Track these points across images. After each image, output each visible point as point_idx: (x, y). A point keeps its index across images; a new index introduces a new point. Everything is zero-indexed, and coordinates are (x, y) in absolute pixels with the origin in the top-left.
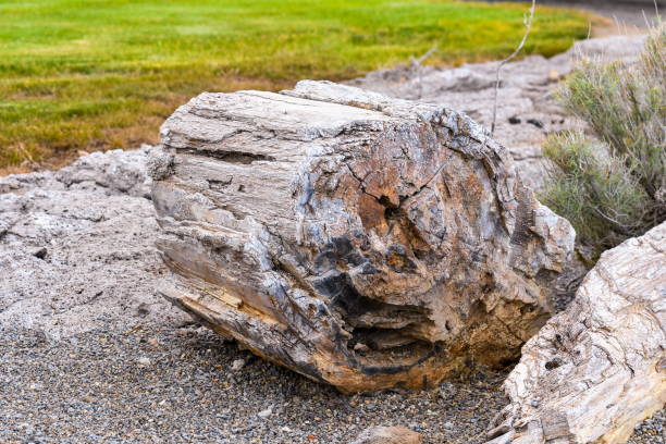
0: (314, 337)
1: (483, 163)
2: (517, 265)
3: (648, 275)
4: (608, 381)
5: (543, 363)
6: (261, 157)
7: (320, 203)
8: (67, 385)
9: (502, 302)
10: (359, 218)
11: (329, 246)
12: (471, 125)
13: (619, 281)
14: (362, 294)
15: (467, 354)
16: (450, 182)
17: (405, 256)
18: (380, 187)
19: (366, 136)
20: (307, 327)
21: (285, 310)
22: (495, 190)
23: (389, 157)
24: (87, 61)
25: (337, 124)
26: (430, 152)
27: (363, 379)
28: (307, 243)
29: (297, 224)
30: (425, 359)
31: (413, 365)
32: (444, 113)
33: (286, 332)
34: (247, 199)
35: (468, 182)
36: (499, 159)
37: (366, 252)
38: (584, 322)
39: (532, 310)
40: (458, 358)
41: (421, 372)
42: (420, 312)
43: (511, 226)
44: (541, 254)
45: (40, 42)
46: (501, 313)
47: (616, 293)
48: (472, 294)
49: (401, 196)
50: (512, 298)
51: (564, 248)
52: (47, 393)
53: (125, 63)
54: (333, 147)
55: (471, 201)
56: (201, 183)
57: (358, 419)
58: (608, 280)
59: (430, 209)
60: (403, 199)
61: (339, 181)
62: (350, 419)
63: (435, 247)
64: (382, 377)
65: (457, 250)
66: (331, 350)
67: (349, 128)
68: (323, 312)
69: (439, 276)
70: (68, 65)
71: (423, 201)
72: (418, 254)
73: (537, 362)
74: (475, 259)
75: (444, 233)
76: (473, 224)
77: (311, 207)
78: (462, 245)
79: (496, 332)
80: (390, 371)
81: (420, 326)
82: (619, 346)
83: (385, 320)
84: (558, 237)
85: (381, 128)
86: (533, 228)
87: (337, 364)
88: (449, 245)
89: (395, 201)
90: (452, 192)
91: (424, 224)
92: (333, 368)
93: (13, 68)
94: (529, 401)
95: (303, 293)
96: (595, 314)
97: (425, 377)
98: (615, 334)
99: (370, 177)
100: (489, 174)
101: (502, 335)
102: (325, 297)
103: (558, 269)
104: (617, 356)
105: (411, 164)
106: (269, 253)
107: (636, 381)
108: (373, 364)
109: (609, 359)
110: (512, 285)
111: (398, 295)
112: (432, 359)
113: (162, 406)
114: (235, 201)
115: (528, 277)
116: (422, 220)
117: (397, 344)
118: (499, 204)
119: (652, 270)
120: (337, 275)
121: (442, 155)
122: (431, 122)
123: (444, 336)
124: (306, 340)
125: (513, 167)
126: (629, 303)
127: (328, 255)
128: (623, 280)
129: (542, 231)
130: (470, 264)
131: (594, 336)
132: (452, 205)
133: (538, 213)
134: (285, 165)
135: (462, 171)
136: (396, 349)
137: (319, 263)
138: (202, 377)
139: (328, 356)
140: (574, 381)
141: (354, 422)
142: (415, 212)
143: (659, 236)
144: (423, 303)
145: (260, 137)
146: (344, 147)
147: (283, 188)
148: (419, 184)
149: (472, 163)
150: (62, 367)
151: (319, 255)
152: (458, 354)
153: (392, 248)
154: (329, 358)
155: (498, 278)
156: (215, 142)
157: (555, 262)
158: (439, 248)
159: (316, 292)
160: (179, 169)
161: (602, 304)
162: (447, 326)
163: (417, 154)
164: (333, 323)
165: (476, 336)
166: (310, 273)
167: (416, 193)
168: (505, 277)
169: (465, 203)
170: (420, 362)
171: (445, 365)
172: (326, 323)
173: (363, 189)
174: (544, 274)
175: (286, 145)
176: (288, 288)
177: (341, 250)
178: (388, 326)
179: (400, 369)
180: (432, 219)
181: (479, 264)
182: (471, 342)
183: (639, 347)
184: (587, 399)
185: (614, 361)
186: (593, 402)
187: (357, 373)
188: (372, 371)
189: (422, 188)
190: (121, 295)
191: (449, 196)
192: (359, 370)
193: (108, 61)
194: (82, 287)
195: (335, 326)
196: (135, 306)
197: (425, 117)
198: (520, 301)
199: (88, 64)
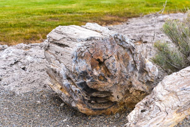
0: (77, 99)
1: (129, 50)
2: (140, 80)
3: (177, 84)
4: (158, 117)
5: (140, 110)
6: (67, 46)
7: (79, 61)
8: (15, 109)
9: (135, 90)
10: (90, 65)
11: (81, 73)
12: (126, 38)
13: (167, 86)
14: (90, 88)
15: (125, 105)
16: (119, 55)
17: (104, 76)
18: (97, 56)
19: (94, 41)
20: (75, 96)
21: (69, 91)
22: (133, 58)
23: (100, 47)
24: (72, 10)
25: (86, 37)
26: (113, 46)
27: (92, 112)
28: (75, 72)
29: (73, 66)
30: (111, 106)
31: (108, 108)
32: (118, 35)
33: (70, 97)
34: (63, 58)
35: (125, 55)
36: (134, 49)
37: (92, 75)
38: (154, 98)
39: (144, 93)
40: (122, 106)
41: (110, 110)
42: (109, 93)
43: (138, 68)
44: (147, 76)
45: (64, 5)
46: (134, 93)
47: (165, 90)
48: (125, 88)
49: (104, 59)
50: (137, 89)
51: (154, 75)
52: (8, 111)
53: (83, 11)
54: (84, 44)
55: (126, 60)
56: (54, 52)
57: (90, 123)
58: (164, 86)
59: (112, 63)
60: (105, 60)
61: (85, 54)
62: (88, 123)
63: (113, 74)
64: (98, 111)
65: (121, 75)
66: (82, 103)
67: (89, 39)
68: (79, 92)
69: (115, 82)
70: (67, 11)
71: (110, 61)
72: (109, 76)
73: (139, 110)
74: (127, 77)
75: (116, 70)
76: (126, 67)
77: (77, 62)
78: (122, 73)
79: (133, 99)
80: (100, 110)
81: (110, 97)
82: (164, 106)
83: (99, 95)
84: (152, 71)
85: (98, 39)
86: (145, 69)
87: (84, 107)
88: (118, 74)
89: (102, 60)
90: (120, 58)
91: (110, 67)
92: (83, 108)
93: (52, 12)
94: (133, 122)
95: (74, 86)
96: (157, 96)
97: (111, 111)
98: (163, 102)
99: (94, 53)
100: (131, 53)
101: (135, 100)
102: (80, 88)
103: (153, 81)
104: (163, 109)
105: (107, 49)
106: (66, 74)
107: (168, 117)
108: (96, 107)
109: (160, 110)
110: (138, 85)
111: (102, 88)
112: (114, 106)
113: (38, 117)
114: (60, 58)
115: (144, 83)
116: (110, 66)
117: (104, 101)
118: (135, 61)
119: (179, 83)
120: (83, 82)
121: (117, 47)
122: (114, 37)
123: (117, 100)
124: (75, 100)
125: (139, 51)
126: (169, 93)
127: (81, 76)
128: (168, 86)
129: (147, 70)
130: (125, 79)
131: (156, 103)
132: (119, 62)
133: (146, 65)
134: (71, 49)
135: (123, 52)
136: (103, 103)
137: (79, 78)
138: (52, 108)
139: (81, 105)
140: (147, 117)
141: (89, 124)
142: (108, 64)
143: (183, 72)
144: (110, 90)
145: (68, 40)
146: (87, 44)
147: (70, 56)
148: (110, 56)
149: (126, 49)
150: (15, 103)
151: (78, 75)
152: (121, 105)
153: (100, 74)
154: (81, 106)
155: (133, 83)
156: (58, 41)
157: (151, 79)
158: (114, 74)
159: (78, 86)
160: (50, 48)
161: (160, 93)
162: (117, 97)
163: (109, 47)
164: (82, 96)
165: (127, 100)
166: (76, 81)
167: (109, 58)
168: (136, 83)
169: (124, 61)
170: (110, 107)
171: (117, 108)
172: (80, 95)
173: (92, 57)
174: (148, 82)
175: (73, 43)
176: (70, 85)
177: (84, 74)
178: (100, 97)
179: (103, 109)
180: (112, 66)
181: (128, 79)
182: (126, 102)
183: (171, 106)
184: (150, 122)
185: (162, 110)
186: (152, 123)
187: (90, 110)
188: (95, 110)
189: (110, 57)
190: (40, 81)
191: (119, 59)
192: (91, 109)
193: (78, 10)
194: (30, 79)
195: (83, 97)
196: (43, 85)
197: (112, 36)
198: (140, 90)
199: (72, 11)
